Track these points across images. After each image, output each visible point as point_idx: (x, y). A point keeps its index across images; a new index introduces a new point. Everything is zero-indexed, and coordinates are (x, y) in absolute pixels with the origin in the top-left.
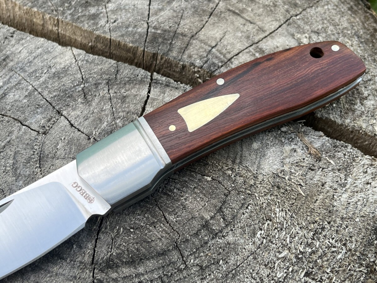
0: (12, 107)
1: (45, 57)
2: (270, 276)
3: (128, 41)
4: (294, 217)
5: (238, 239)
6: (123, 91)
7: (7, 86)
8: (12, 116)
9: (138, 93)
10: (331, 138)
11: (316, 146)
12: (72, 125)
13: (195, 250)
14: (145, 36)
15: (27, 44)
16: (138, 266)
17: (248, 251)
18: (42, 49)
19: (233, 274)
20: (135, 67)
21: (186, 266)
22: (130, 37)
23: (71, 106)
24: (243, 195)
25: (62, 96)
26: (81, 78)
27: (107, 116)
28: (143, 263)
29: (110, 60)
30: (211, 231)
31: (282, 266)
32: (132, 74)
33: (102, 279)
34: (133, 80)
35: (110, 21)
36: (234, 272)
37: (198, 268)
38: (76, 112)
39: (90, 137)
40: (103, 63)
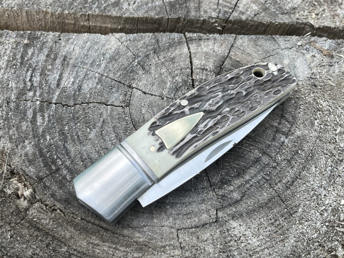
0: (91, 94)
1: (96, 47)
2: (336, 148)
3: (153, 15)
4: (334, 103)
5: (304, 131)
6: (169, 54)
7: (78, 80)
8: (95, 101)
9: (181, 52)
10: (333, 40)
11: (326, 48)
12: (145, 93)
13: (278, 150)
14: (164, 7)
15: (76, 42)
16: (244, 176)
17: (314, 137)
18: (90, 42)
19: (311, 157)
20: (169, 33)
21: (277, 163)
22: (153, 11)
23: (136, 78)
24: (293, 100)
25: (125, 73)
26: (133, 55)
27: (167, 77)
28: (246, 172)
29: (147, 34)
30: (283, 133)
31: (341, 139)
32: (170, 39)
33: (223, 194)
34: (172, 44)
35: (131, 3)
36: (311, 155)
37: (286, 161)
38: (142, 82)
39: (163, 97)
40: (143, 38)
